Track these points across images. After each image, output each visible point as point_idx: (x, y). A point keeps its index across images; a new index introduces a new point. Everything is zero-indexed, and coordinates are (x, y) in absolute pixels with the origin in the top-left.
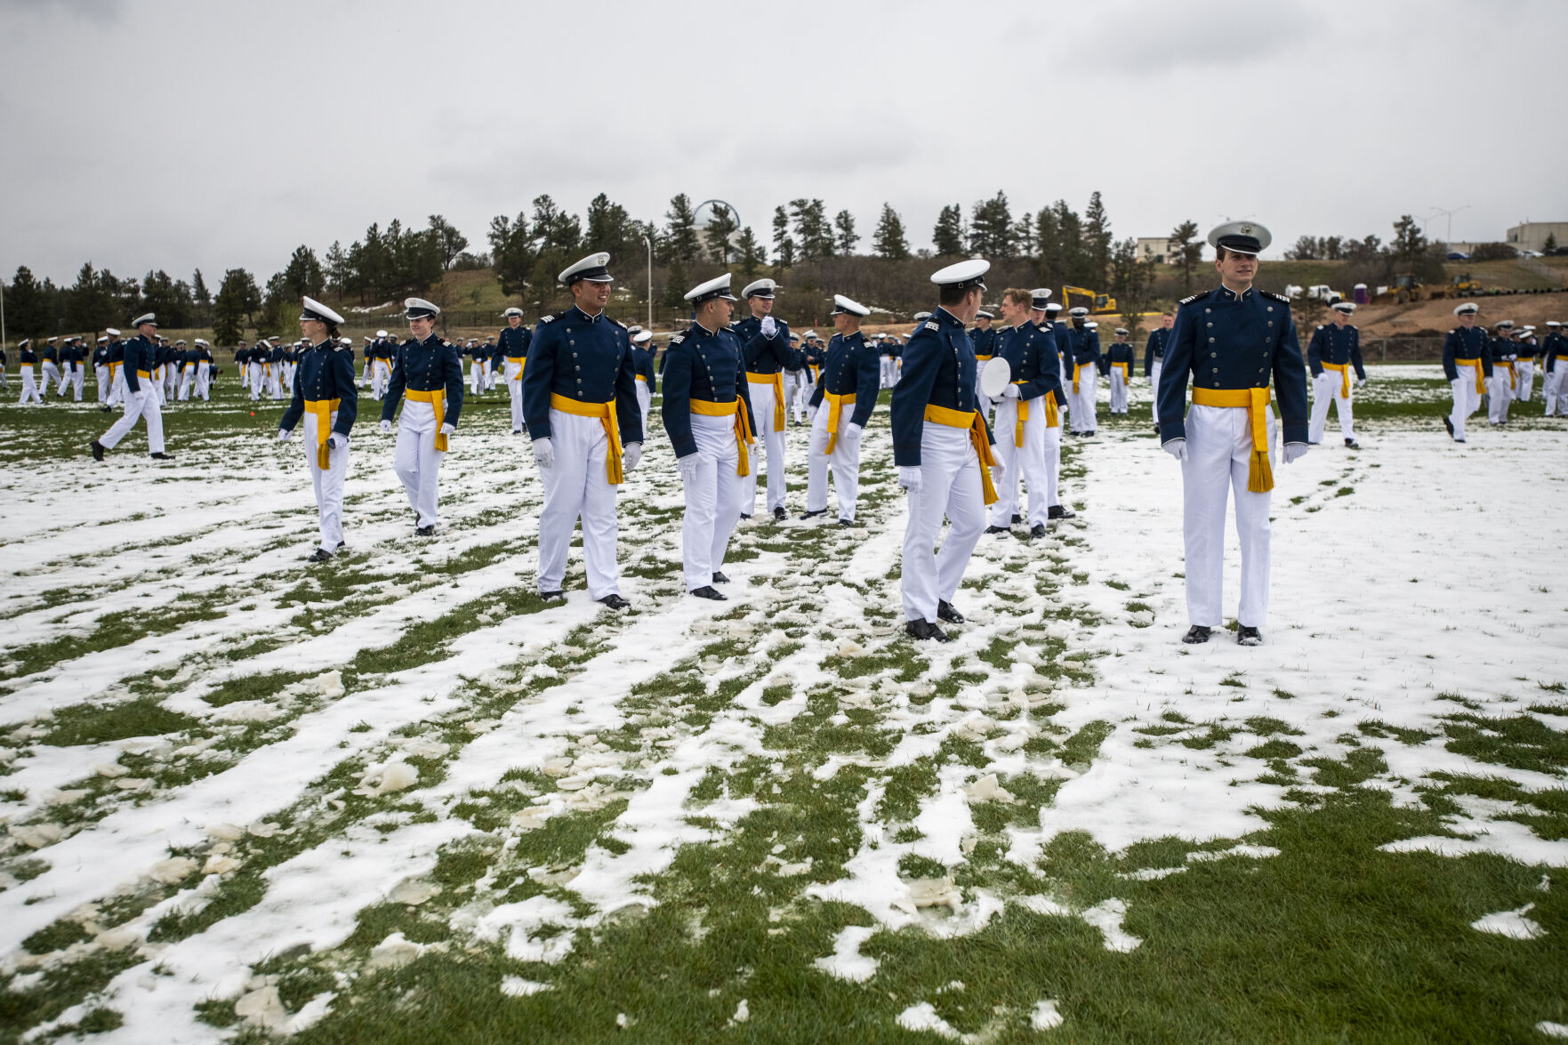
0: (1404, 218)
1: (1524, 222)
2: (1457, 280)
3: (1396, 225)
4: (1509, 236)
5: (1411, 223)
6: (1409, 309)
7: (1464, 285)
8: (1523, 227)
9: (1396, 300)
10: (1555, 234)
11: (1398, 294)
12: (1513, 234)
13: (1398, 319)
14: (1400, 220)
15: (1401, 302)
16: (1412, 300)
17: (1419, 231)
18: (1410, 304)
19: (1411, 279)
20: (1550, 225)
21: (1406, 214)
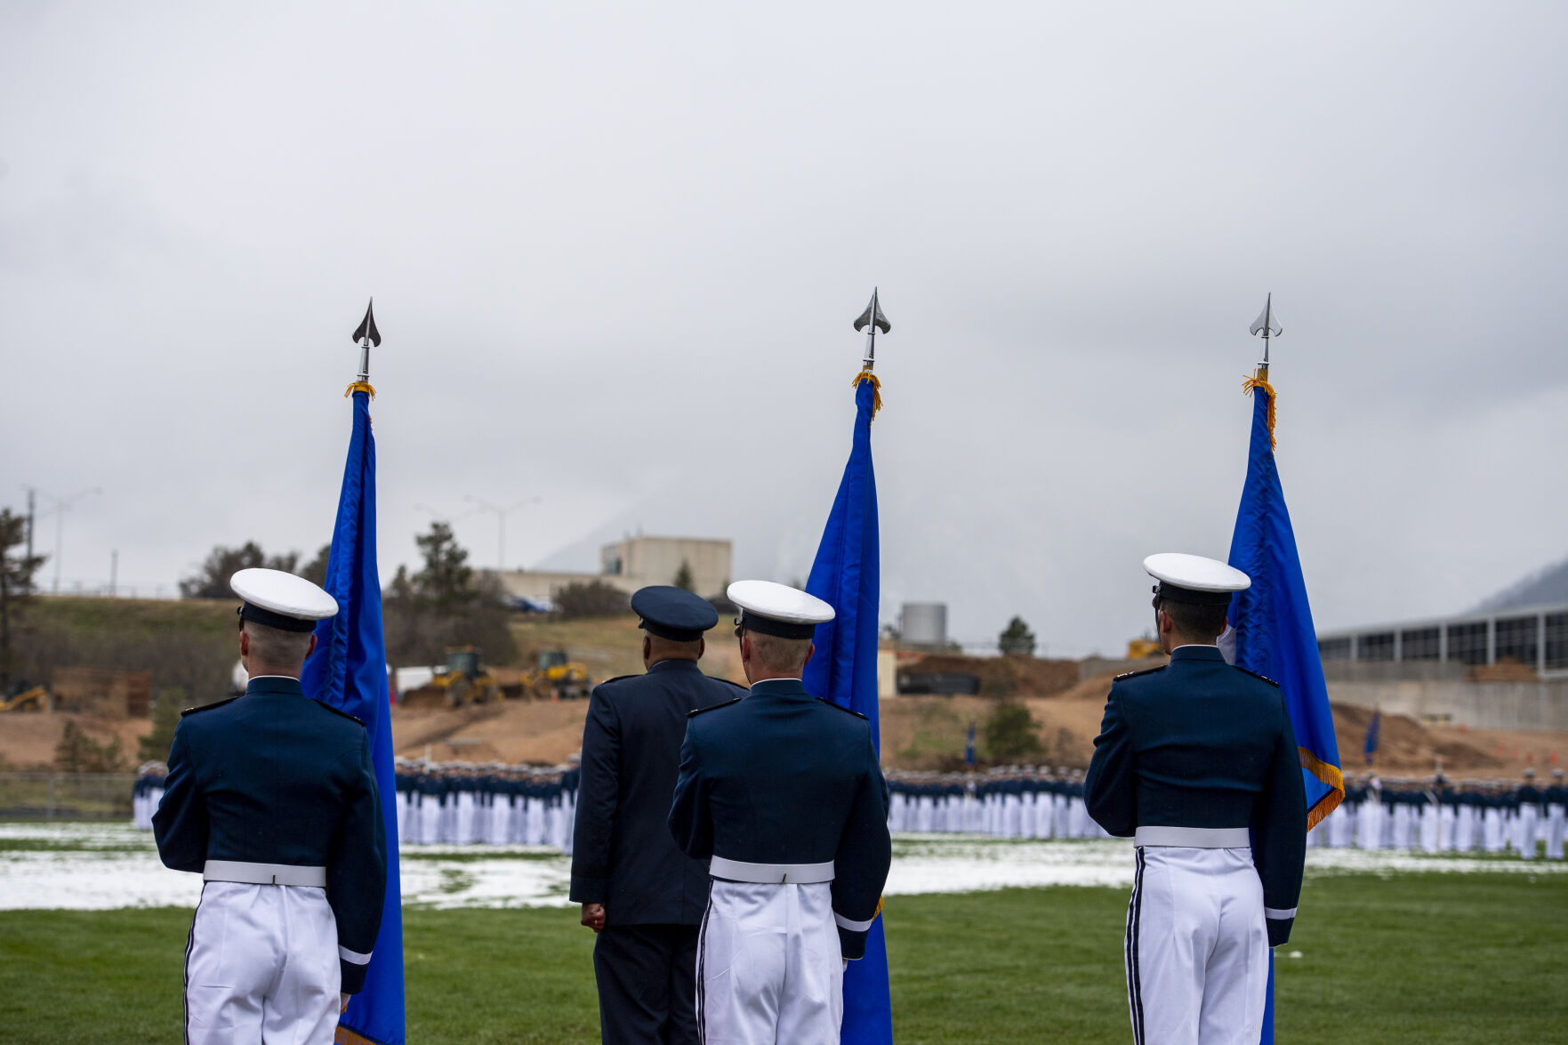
0: (436, 526)
1: (633, 534)
2: (544, 660)
3: (422, 541)
4: (605, 560)
5: (449, 537)
6: (476, 718)
7: (557, 672)
8: (630, 544)
9: (450, 699)
10: (693, 564)
11: (453, 687)
12: (612, 557)
13: (460, 738)
14: (427, 531)
15: (458, 704)
16: (478, 701)
17: (464, 555)
18: (475, 709)
19: (475, 659)
20: (682, 542)
21: (441, 520)
